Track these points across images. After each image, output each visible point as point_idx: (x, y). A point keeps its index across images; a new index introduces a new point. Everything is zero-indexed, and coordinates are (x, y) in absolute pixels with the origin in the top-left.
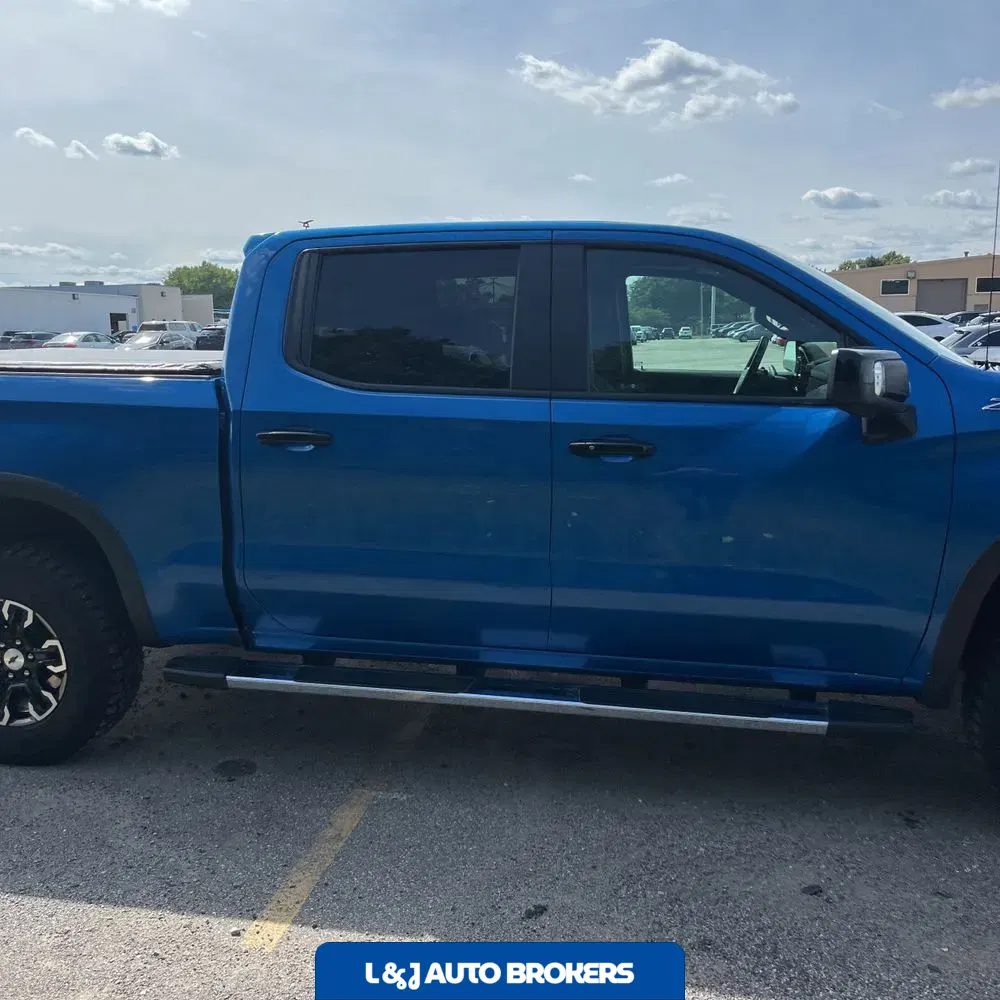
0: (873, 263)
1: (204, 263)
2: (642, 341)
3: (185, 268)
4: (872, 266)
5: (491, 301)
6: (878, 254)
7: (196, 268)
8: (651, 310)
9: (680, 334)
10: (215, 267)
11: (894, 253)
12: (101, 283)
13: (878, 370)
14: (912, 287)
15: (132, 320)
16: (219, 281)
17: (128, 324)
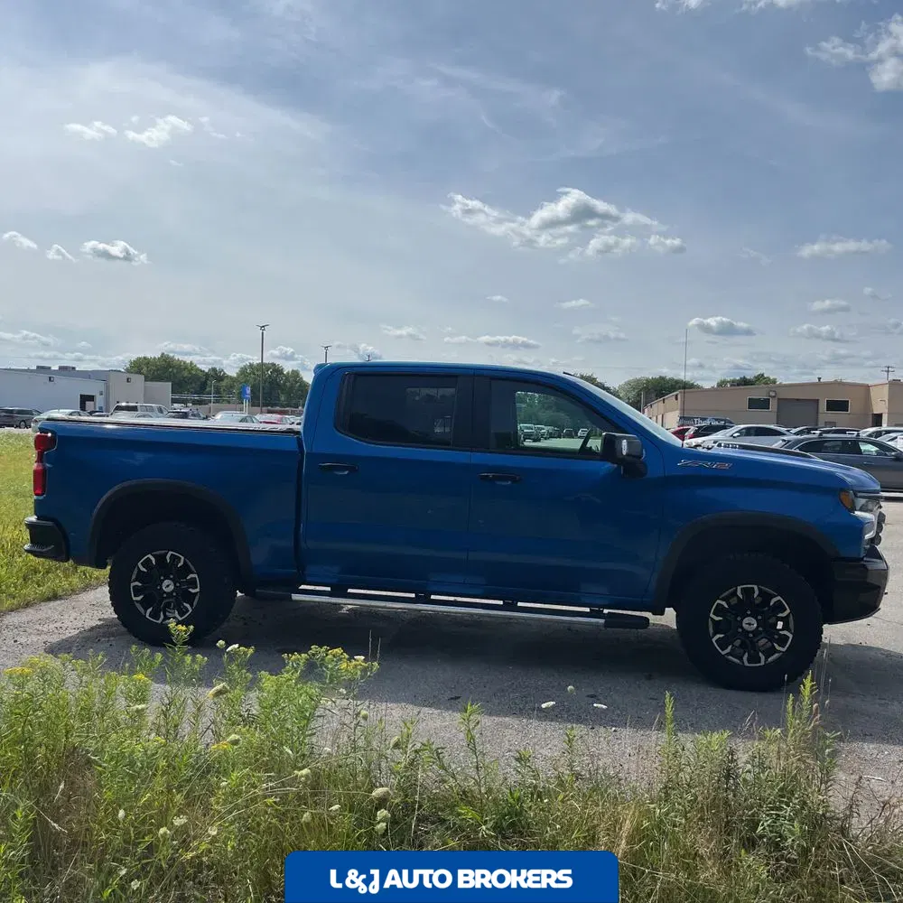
0: (745, 382)
1: (163, 354)
2: (546, 439)
3: (145, 358)
4: (745, 385)
5: (417, 398)
6: (750, 375)
7: (155, 358)
8: (556, 414)
9: (579, 434)
10: (172, 359)
11: (763, 375)
12: (74, 368)
13: (624, 443)
14: (773, 404)
15: (100, 401)
16: (175, 371)
17: (95, 404)
